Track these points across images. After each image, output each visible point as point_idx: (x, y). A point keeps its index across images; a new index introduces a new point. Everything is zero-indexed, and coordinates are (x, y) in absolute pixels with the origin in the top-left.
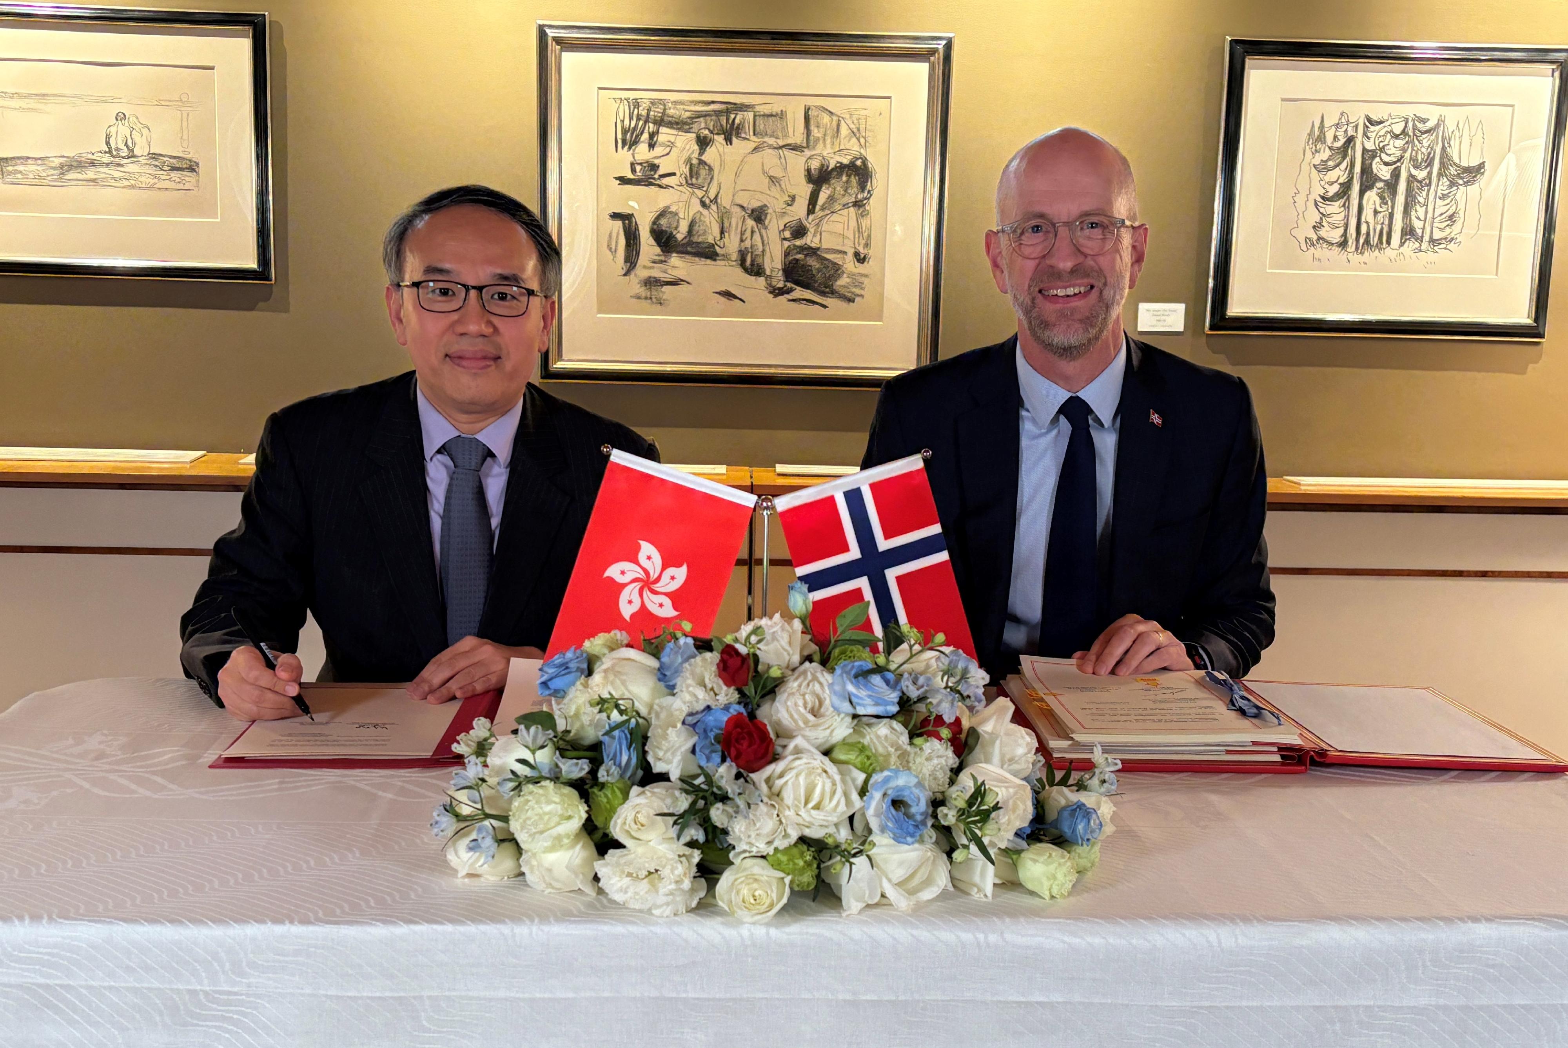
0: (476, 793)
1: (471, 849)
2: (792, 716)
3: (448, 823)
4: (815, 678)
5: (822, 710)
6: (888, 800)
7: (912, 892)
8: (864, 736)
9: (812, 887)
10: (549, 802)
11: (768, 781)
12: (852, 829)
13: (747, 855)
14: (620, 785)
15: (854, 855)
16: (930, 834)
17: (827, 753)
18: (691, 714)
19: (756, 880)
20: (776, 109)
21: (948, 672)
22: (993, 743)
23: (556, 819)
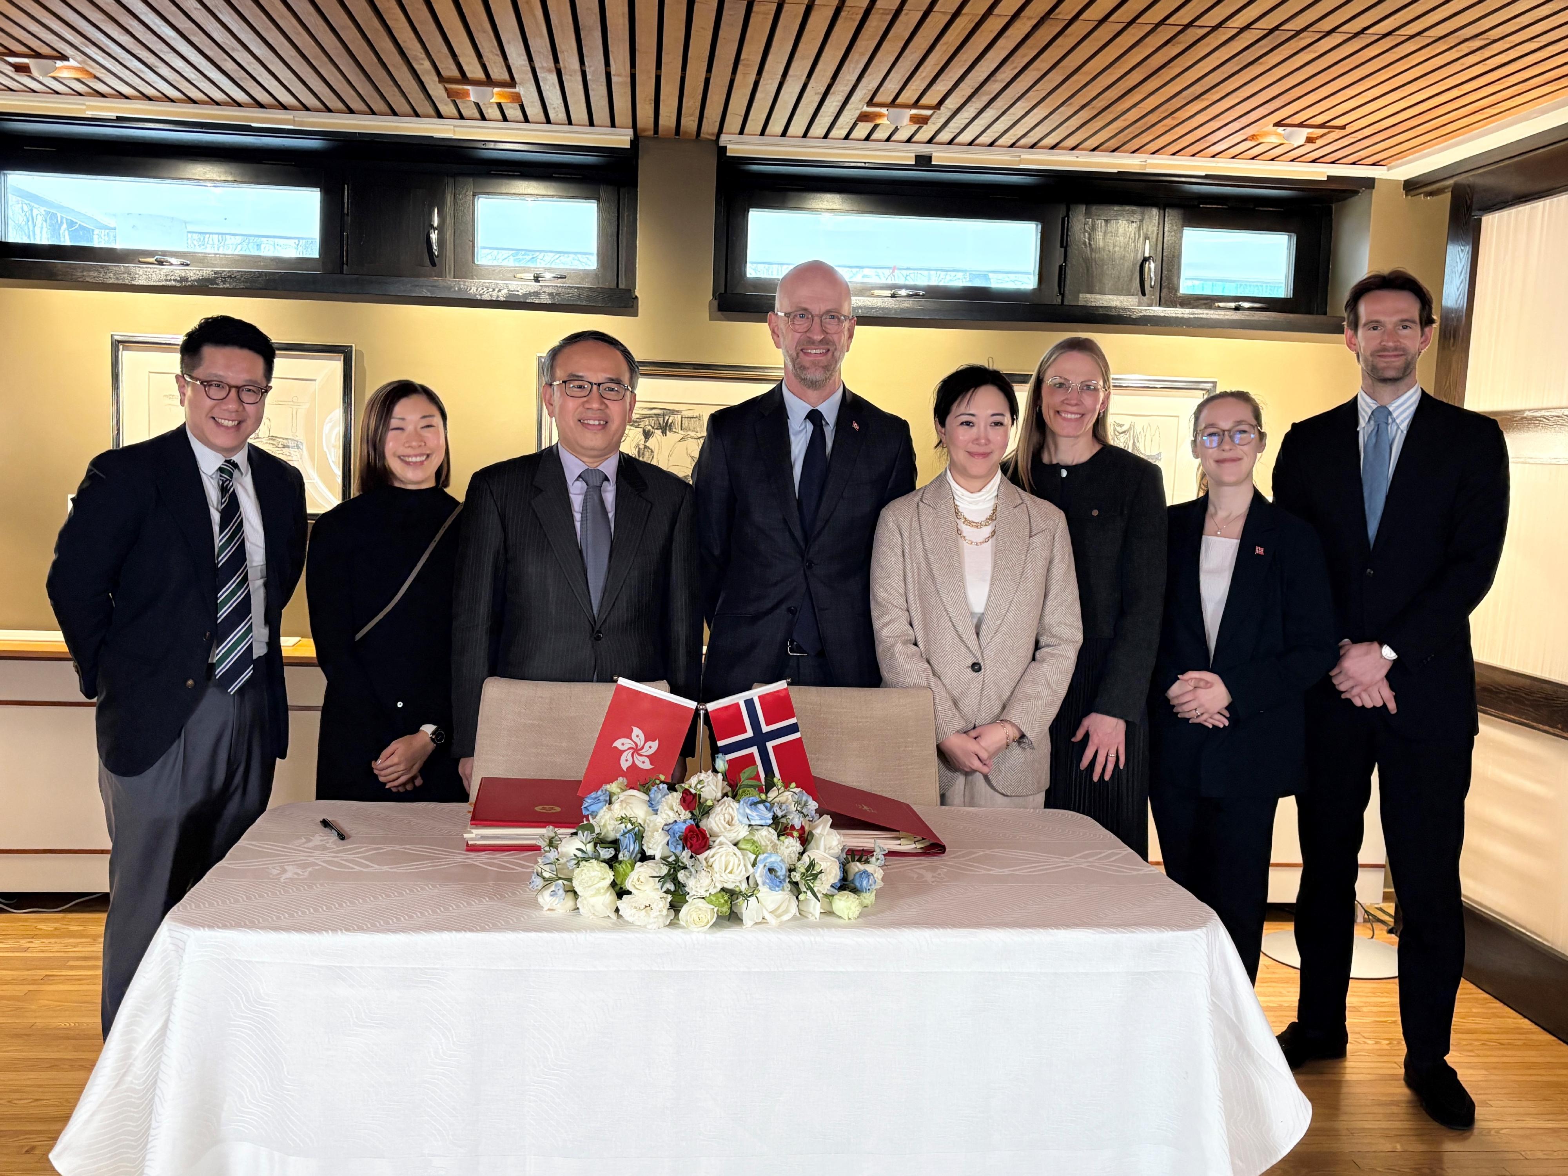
0: (554, 866)
1: (551, 895)
2: (718, 825)
3: (539, 882)
4: (729, 805)
5: (733, 822)
6: (767, 868)
7: (778, 916)
8: (754, 836)
9: (728, 914)
10: (595, 870)
11: (706, 859)
12: (748, 884)
13: (695, 897)
14: (630, 862)
15: (749, 897)
16: (788, 886)
17: (736, 845)
18: (666, 825)
19: (700, 909)
20: (696, 414)
21: (798, 803)
22: (821, 838)
23: (597, 879)
